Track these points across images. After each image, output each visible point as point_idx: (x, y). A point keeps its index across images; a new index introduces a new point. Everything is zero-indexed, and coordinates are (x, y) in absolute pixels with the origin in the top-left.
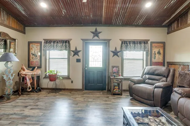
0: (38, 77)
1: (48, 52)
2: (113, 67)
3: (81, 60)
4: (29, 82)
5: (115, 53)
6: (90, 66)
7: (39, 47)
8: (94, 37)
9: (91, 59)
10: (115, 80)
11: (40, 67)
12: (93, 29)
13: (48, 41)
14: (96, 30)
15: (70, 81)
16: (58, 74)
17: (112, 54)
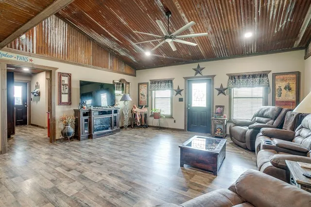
0: (146, 115)
1: (153, 92)
2: (217, 107)
3: (184, 100)
4: (138, 118)
5: (221, 91)
6: (193, 106)
7: (146, 88)
8: (196, 74)
9: (194, 98)
10: (216, 121)
11: (146, 106)
12: (195, 65)
13: (153, 82)
14: (199, 66)
15: (173, 120)
16: (161, 113)
17: (216, 92)
